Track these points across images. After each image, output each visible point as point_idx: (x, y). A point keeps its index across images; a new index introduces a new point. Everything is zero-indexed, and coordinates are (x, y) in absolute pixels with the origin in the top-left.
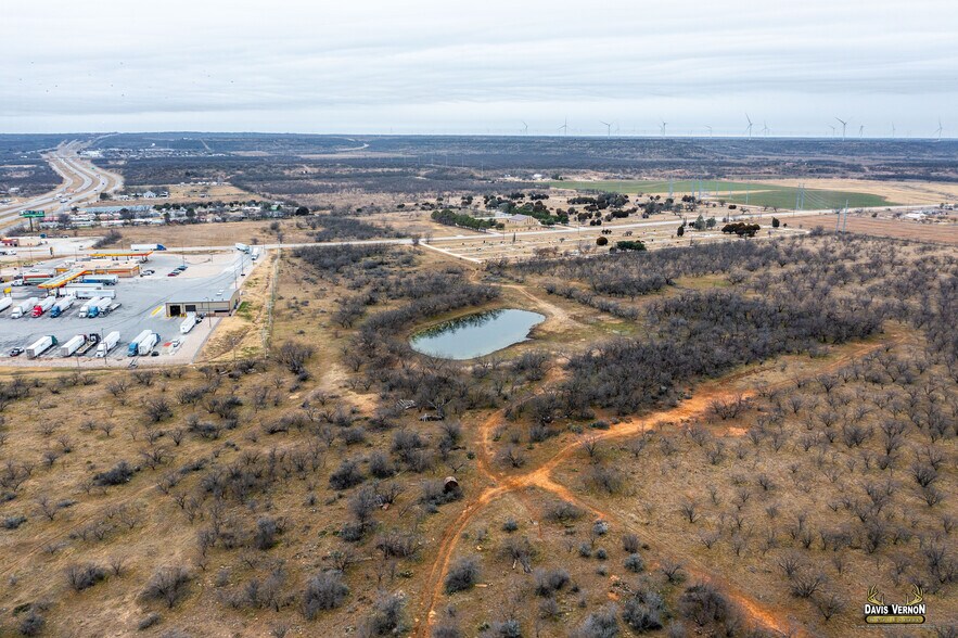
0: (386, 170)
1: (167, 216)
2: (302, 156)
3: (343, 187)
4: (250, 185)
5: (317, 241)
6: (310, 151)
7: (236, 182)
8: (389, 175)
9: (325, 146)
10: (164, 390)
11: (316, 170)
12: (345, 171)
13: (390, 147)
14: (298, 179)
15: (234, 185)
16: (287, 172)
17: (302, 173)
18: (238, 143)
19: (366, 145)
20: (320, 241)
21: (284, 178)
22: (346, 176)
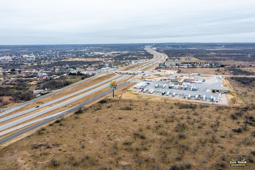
0: (237, 54)
1: (188, 66)
2: (207, 49)
3: (227, 59)
4: (199, 57)
5: (234, 75)
6: (208, 48)
7: (195, 57)
8: (238, 55)
9: (211, 46)
10: (228, 111)
11: (215, 54)
12: (224, 54)
13: (232, 47)
14: (212, 56)
15: (195, 58)
16: (207, 54)
17: (212, 55)
18: (188, 46)
19: (224, 46)
20: (235, 75)
21: (208, 56)
22: (225, 56)
